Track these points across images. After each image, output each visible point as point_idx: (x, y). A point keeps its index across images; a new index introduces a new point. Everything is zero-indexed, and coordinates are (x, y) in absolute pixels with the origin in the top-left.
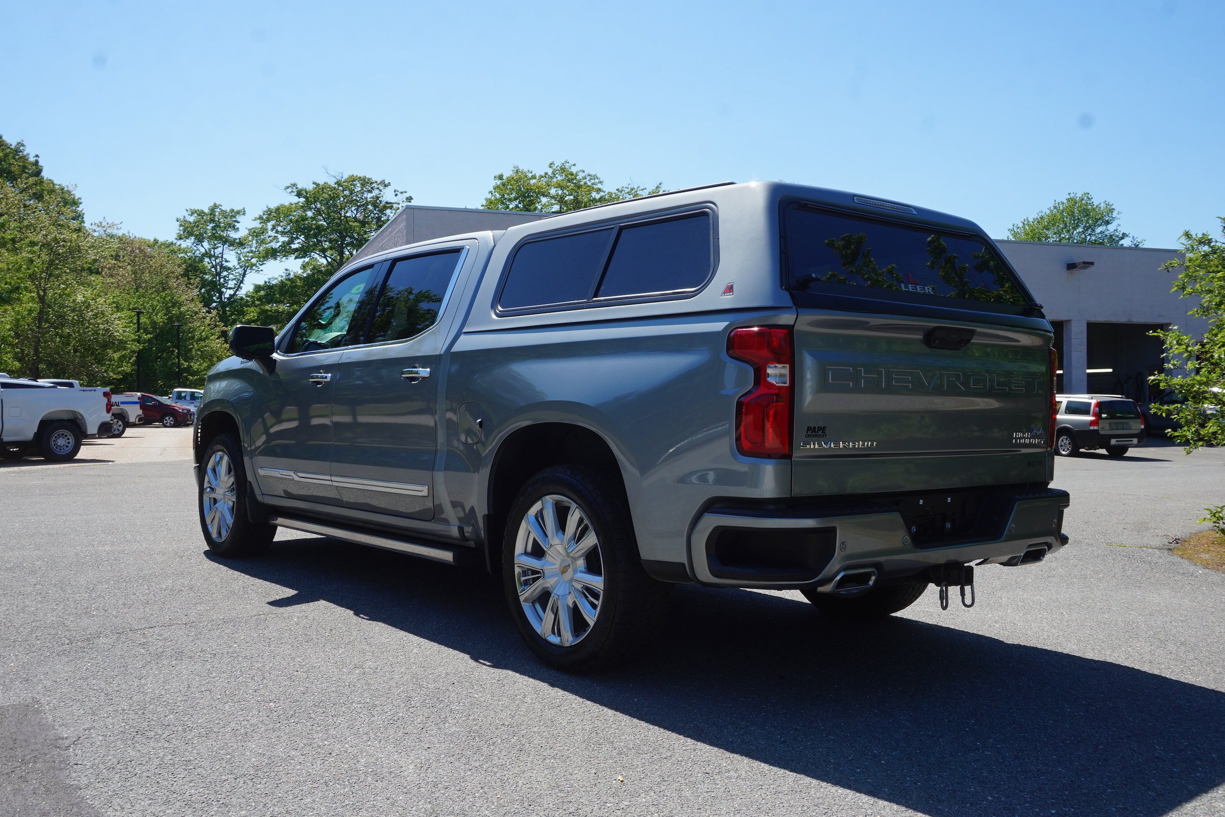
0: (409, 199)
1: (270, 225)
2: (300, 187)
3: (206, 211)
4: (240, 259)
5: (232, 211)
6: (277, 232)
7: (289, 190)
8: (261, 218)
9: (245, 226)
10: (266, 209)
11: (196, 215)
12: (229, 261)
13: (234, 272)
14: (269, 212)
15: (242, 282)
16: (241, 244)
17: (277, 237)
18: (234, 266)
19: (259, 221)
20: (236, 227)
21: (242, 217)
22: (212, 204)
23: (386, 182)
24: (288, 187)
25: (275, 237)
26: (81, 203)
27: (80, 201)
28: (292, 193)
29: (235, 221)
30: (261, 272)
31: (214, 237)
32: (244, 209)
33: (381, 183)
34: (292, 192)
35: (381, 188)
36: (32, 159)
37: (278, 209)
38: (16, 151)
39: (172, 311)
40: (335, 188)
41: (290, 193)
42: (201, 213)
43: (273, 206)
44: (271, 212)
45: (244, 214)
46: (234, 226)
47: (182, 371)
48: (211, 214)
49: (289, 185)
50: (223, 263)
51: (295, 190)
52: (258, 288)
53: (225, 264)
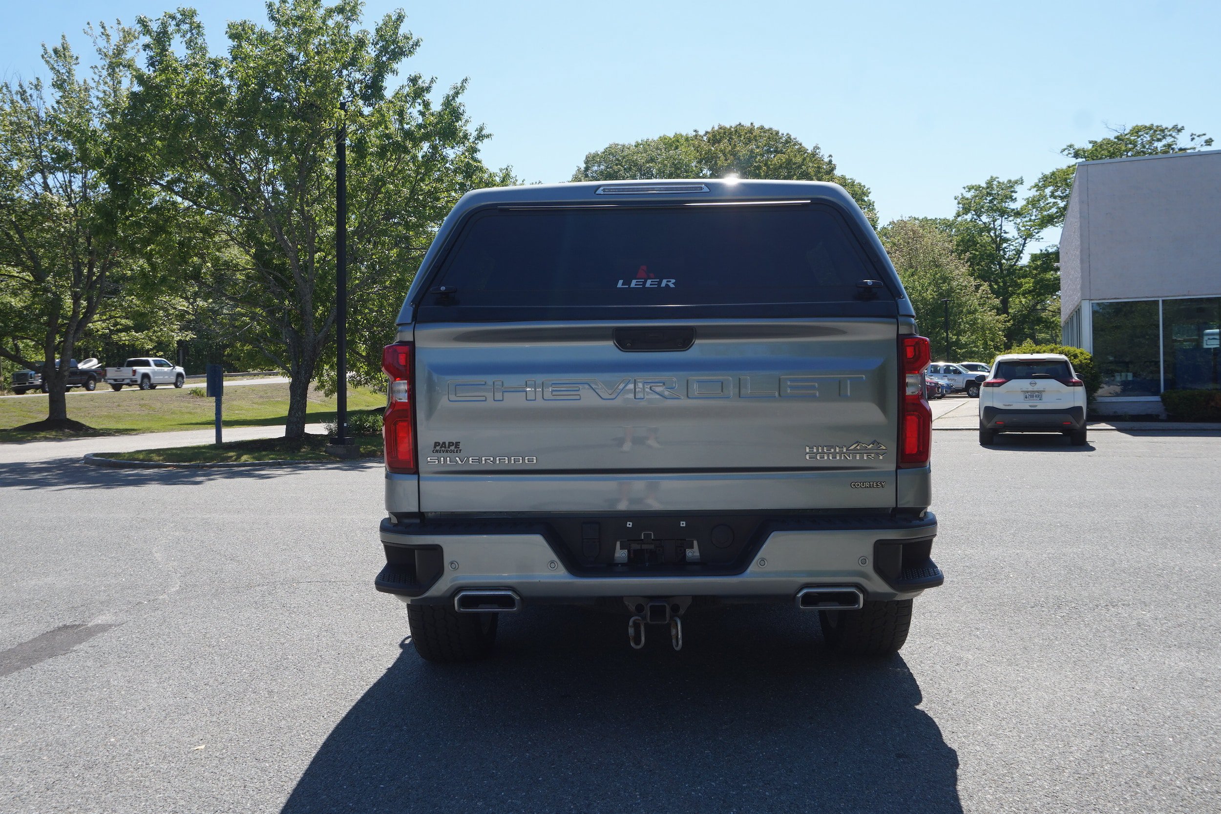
0: (1209, 142)
1: (1048, 191)
2: (1077, 147)
3: (984, 185)
4: (1019, 229)
5: (1010, 181)
6: (1055, 198)
7: (1066, 152)
8: (1036, 186)
9: (1022, 195)
10: (1040, 176)
11: (973, 190)
12: (1008, 233)
13: (1014, 243)
14: (1045, 178)
15: (1021, 252)
16: (1018, 214)
17: (1056, 202)
18: (1013, 237)
19: (1036, 189)
20: (1014, 198)
21: (1020, 186)
22: (989, 178)
23: (1179, 127)
24: (1064, 150)
25: (1054, 203)
26: (869, 193)
27: (869, 191)
28: (1069, 155)
29: (1012, 192)
30: (1041, 240)
31: (992, 209)
32: (1021, 178)
33: (1173, 128)
34: (1069, 153)
35: (1174, 134)
36: (826, 160)
37: (1053, 174)
38: (814, 154)
39: (943, 287)
40: (1115, 143)
41: (1067, 155)
42: (978, 188)
43: (1048, 172)
44: (1047, 178)
45: (1022, 183)
46: (1011, 197)
47: (950, 344)
48: (988, 188)
49: (1065, 147)
50: (1002, 234)
51: (1072, 151)
52: (1034, 258)
53: (1005, 235)
